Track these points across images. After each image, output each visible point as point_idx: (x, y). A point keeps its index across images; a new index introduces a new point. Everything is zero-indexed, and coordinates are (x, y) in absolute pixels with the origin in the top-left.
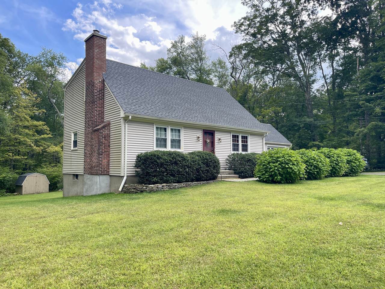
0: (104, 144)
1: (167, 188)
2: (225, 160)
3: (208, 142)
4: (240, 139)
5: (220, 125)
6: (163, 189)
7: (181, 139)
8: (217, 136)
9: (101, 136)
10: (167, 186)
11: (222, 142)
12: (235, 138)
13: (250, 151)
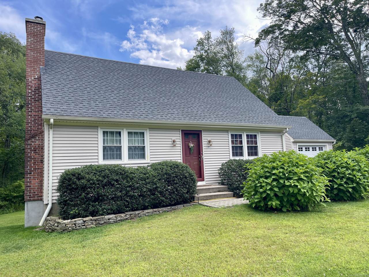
0: (33, 159)
1: (92, 224)
2: (217, 169)
3: (190, 147)
4: (245, 139)
5: (208, 122)
6: (84, 225)
7: (146, 145)
8: (205, 138)
9: (29, 149)
10: (92, 220)
11: (213, 145)
12: (236, 138)
13: (260, 155)
